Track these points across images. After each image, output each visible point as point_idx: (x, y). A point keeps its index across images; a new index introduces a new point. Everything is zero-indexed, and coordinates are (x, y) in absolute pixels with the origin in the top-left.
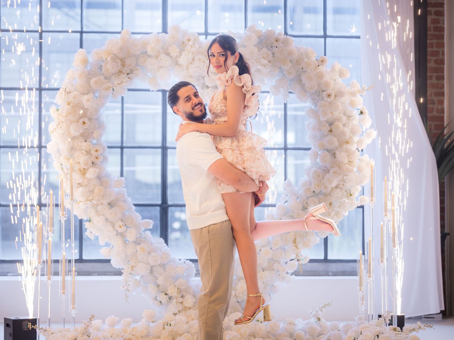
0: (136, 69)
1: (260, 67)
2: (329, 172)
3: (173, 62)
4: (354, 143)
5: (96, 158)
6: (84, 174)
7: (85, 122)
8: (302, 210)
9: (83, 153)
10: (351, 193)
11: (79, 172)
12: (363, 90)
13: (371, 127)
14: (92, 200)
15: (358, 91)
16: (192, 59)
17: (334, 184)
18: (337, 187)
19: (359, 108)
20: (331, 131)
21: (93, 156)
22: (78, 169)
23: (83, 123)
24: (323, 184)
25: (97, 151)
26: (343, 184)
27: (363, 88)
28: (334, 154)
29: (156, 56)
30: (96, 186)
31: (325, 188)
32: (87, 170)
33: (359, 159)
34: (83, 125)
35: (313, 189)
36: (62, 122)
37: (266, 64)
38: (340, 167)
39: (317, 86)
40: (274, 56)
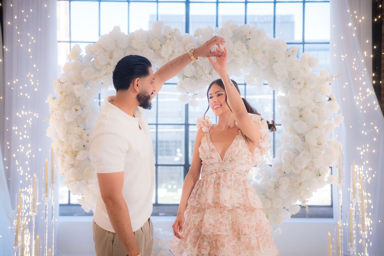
1: (234, 58)
2: (299, 154)
3: (157, 55)
4: (323, 127)
5: (87, 142)
6: (75, 156)
7: (77, 109)
8: (274, 189)
9: (76, 137)
10: (320, 173)
11: (71, 154)
12: (331, 77)
13: (339, 112)
14: (81, 179)
15: (326, 79)
16: (172, 52)
17: (304, 166)
18: (306, 168)
19: (328, 94)
20: (301, 116)
21: (84, 139)
22: (70, 152)
23: (75, 110)
24: (293, 165)
25: (88, 135)
26: (313, 166)
27: (331, 76)
28: (304, 137)
29: (141, 50)
30: (86, 167)
31: (295, 169)
32: (78, 153)
33: (327, 142)
34: (76, 111)
35: (283, 170)
36: (55, 109)
37: (239, 55)
38: (309, 150)
39: (288, 75)
40: (248, 48)
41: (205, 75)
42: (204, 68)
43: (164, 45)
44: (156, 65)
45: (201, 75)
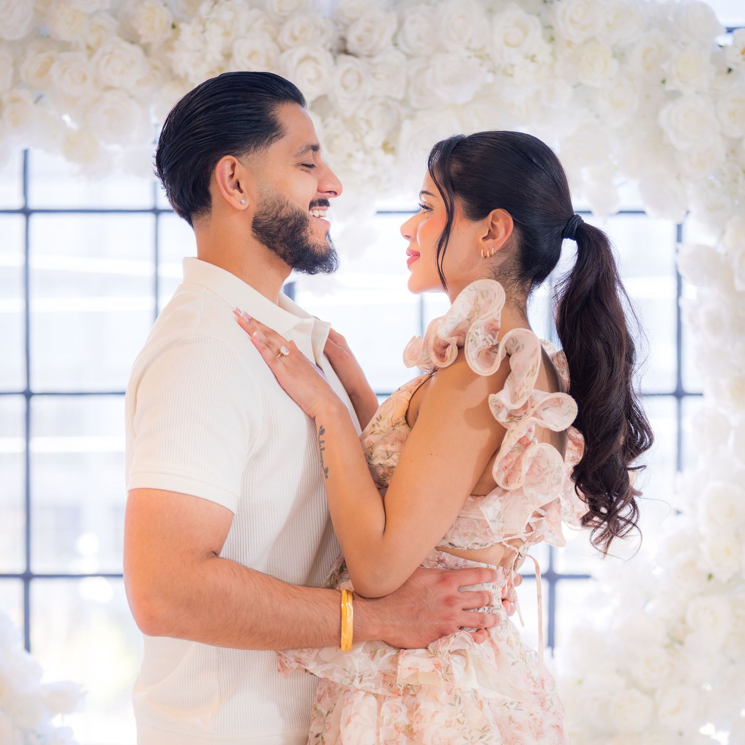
0: (15, 100)
1: (490, 78)
3: (156, 68)
8: (667, 647)
29: (89, 48)
35: (705, 565)
37: (512, 66)
39: (727, 156)
40: (552, 39)
41: (367, 152)
42: (363, 124)
43: (189, 23)
44: (152, 110)
45: (350, 156)
